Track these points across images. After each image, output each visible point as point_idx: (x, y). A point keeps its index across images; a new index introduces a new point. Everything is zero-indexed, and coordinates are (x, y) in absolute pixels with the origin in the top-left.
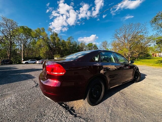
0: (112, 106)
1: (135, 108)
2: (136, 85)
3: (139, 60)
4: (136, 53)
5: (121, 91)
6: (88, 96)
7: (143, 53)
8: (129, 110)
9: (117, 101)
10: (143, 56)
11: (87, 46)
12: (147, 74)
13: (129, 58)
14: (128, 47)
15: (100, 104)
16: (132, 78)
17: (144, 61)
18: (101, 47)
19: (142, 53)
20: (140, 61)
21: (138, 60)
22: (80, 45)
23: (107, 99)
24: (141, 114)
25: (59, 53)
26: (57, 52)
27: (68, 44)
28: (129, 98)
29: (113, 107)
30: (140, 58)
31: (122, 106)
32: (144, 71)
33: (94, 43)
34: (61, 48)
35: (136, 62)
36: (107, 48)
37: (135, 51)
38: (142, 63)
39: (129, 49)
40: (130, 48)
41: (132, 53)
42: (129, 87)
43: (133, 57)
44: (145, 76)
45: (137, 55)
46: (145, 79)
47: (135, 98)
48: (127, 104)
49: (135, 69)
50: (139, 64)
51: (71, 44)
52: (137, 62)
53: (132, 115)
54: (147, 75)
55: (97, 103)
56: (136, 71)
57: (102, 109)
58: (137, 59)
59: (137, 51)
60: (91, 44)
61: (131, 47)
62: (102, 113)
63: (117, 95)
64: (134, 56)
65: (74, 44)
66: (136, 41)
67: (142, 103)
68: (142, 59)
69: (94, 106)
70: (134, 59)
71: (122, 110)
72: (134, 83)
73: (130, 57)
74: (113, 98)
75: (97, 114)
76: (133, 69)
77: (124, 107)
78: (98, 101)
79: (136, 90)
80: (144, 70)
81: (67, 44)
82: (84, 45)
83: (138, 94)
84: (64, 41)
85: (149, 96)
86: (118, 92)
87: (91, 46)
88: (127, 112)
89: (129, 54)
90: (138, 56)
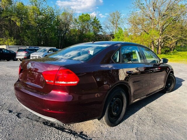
0: (136, 125)
1: (166, 124)
2: (168, 96)
3: (176, 52)
4: (172, 39)
5: (147, 106)
6: (106, 114)
7: (184, 40)
8: (158, 127)
9: (143, 118)
10: (183, 45)
11: (78, 21)
12: (185, 78)
13: (160, 48)
14: (159, 27)
15: (121, 124)
16: (163, 86)
17: (184, 55)
18: (108, 25)
19: (181, 40)
20: (176, 54)
21: (174, 53)
22: (61, 17)
23: (129, 117)
24: (171, 129)
25: (10, 35)
26: (7, 32)
27: (34, 12)
28: (158, 114)
29: (139, 126)
30: (178, 49)
31: (149, 124)
32: (182, 73)
33: (93, 15)
34: (17, 23)
35: (170, 58)
36: (119, 26)
37: (171, 35)
38: (180, 58)
39: (160, 32)
40: (163, 30)
41: (166, 39)
42: (158, 100)
43: (167, 47)
44: (182, 83)
45: (173, 43)
46: (181, 86)
47: (165, 113)
48: (155, 121)
49: (169, 72)
50: (175, 61)
51: (40, 14)
52: (172, 56)
53: (161, 131)
54: (184, 81)
55: (117, 122)
56: (170, 74)
57: (125, 129)
58: (173, 50)
59: (173, 37)
60: (87, 15)
61: (165, 26)
62: (125, 133)
63: (142, 111)
64: (168, 45)
65: (48, 13)
66: (174, 16)
67: (173, 118)
68: (181, 51)
69: (113, 126)
70: (168, 51)
71: (149, 128)
72: (165, 93)
73: (162, 48)
74: (137, 116)
75: (119, 136)
76: (166, 71)
77: (152, 124)
78: (118, 120)
79: (168, 103)
80: (181, 71)
81: (30, 12)
82: (71, 17)
83: (170, 108)
84: (22, 4)
85: (183, 109)
86: (144, 108)
87: (87, 21)
88: (155, 130)
89: (160, 40)
90: (174, 45)
